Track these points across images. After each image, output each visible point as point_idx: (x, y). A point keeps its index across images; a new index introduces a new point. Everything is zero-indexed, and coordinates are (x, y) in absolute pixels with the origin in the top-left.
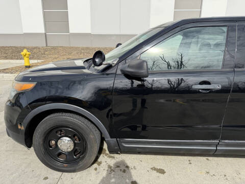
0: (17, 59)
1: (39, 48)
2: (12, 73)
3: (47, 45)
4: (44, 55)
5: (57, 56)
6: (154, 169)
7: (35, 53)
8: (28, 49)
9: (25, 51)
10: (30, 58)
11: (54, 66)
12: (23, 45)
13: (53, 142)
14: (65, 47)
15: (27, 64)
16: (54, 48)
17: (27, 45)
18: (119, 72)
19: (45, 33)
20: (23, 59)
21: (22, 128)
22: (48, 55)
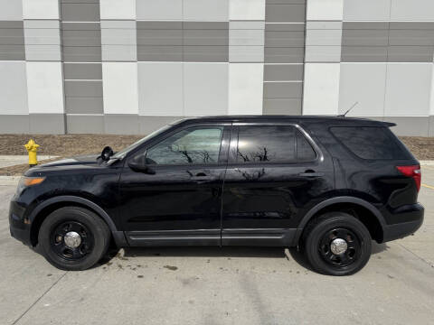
0: (16, 154)
1: (54, 137)
2: (8, 175)
3: (66, 133)
4: (60, 148)
5: (81, 149)
6: (168, 267)
7: (45, 144)
8: (35, 138)
9: (31, 143)
10: (38, 153)
11: (73, 160)
12: (27, 132)
13: (60, 238)
14: (95, 135)
15: (33, 162)
16: (78, 137)
17: (34, 132)
18: (126, 166)
19: (65, 115)
20: (27, 154)
21: (28, 222)
22: (66, 147)
